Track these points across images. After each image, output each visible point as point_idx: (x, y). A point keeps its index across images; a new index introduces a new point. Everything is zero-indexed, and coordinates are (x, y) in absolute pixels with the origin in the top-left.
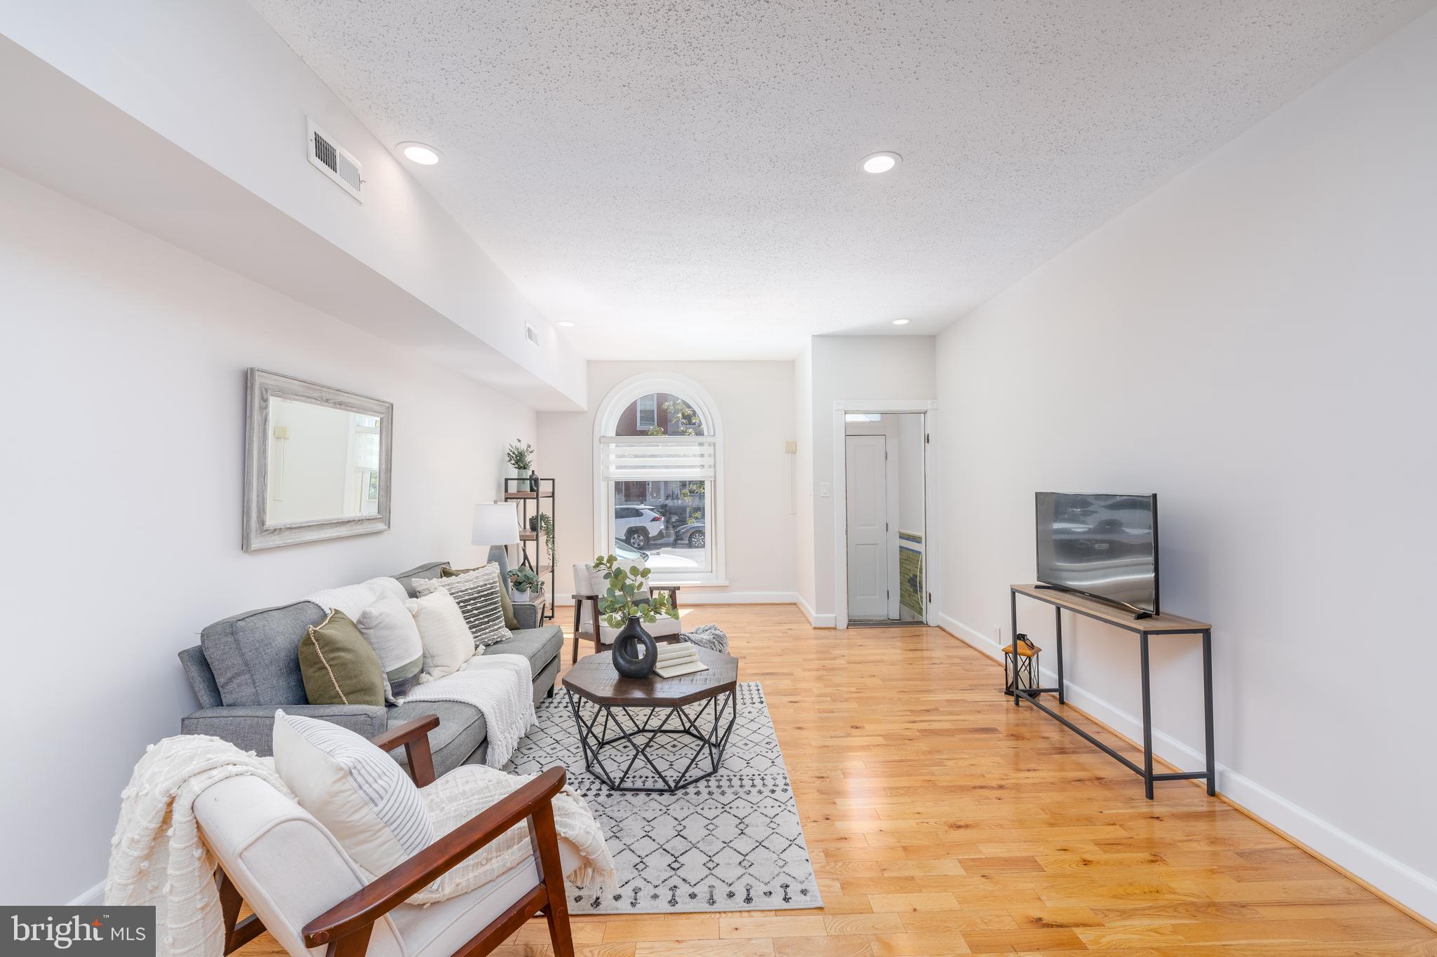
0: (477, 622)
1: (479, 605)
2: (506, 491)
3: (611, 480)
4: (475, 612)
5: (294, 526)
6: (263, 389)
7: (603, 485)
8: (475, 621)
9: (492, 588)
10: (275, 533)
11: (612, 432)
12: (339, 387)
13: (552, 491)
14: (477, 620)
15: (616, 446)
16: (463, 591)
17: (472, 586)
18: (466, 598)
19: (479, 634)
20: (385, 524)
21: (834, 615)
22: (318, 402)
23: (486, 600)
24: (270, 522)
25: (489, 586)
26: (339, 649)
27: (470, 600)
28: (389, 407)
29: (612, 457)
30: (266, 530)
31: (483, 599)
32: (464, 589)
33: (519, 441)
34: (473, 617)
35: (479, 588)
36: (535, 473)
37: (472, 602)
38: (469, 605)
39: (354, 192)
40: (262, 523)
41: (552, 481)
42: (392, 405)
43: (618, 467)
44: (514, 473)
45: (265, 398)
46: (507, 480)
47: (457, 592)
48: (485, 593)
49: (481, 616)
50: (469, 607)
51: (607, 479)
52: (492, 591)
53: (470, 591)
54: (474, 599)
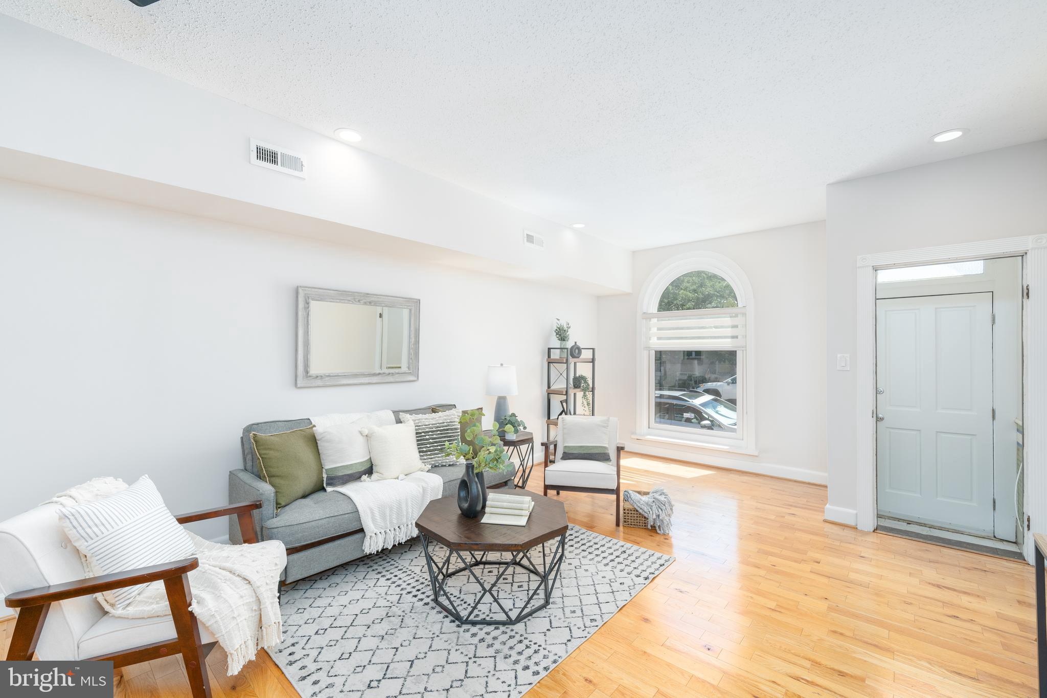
0: (432, 448)
1: (435, 436)
2: (549, 356)
3: (652, 350)
4: (431, 441)
5: (332, 375)
6: (307, 297)
7: (646, 353)
8: (430, 447)
9: (448, 425)
10: (318, 378)
11: (653, 307)
12: (368, 292)
13: (592, 357)
14: (432, 446)
15: (658, 321)
16: (427, 425)
17: (434, 422)
18: (427, 430)
19: (433, 456)
20: (416, 377)
21: (855, 512)
22: (351, 302)
23: (441, 434)
24: (313, 371)
25: (445, 424)
26: (270, 449)
27: (430, 432)
28: (417, 302)
29: (654, 330)
30: (310, 377)
31: (439, 432)
32: (427, 423)
33: (558, 320)
34: (429, 444)
35: (438, 425)
36: (577, 344)
37: (430, 433)
38: (428, 435)
39: (296, 173)
40: (307, 372)
41: (592, 350)
42: (419, 300)
43: (659, 339)
44: (556, 343)
45: (308, 301)
46: (549, 349)
47: (422, 425)
48: (442, 428)
49: (436, 444)
50: (427, 437)
51: (648, 348)
52: (448, 428)
53: (431, 426)
54: (432, 432)
